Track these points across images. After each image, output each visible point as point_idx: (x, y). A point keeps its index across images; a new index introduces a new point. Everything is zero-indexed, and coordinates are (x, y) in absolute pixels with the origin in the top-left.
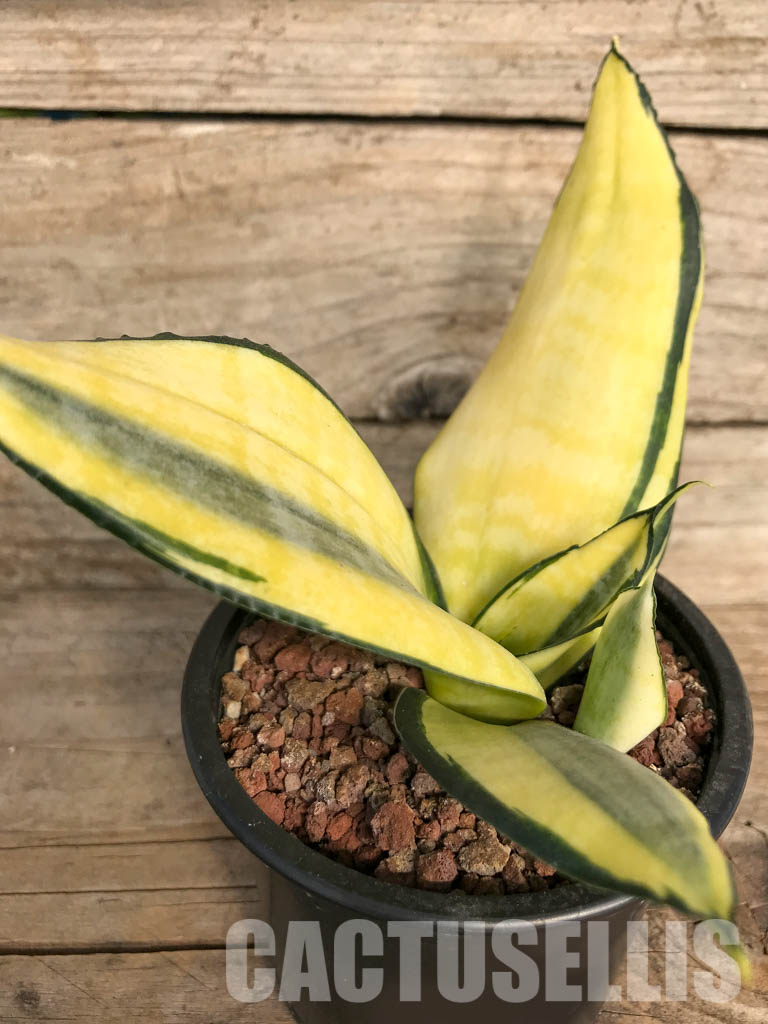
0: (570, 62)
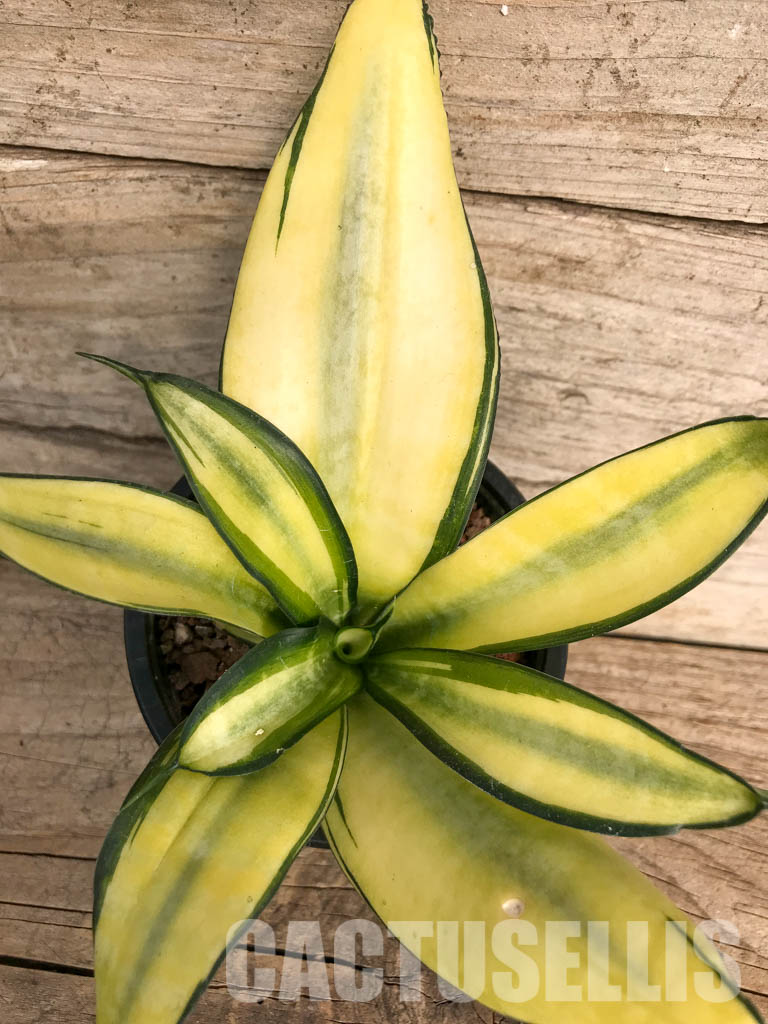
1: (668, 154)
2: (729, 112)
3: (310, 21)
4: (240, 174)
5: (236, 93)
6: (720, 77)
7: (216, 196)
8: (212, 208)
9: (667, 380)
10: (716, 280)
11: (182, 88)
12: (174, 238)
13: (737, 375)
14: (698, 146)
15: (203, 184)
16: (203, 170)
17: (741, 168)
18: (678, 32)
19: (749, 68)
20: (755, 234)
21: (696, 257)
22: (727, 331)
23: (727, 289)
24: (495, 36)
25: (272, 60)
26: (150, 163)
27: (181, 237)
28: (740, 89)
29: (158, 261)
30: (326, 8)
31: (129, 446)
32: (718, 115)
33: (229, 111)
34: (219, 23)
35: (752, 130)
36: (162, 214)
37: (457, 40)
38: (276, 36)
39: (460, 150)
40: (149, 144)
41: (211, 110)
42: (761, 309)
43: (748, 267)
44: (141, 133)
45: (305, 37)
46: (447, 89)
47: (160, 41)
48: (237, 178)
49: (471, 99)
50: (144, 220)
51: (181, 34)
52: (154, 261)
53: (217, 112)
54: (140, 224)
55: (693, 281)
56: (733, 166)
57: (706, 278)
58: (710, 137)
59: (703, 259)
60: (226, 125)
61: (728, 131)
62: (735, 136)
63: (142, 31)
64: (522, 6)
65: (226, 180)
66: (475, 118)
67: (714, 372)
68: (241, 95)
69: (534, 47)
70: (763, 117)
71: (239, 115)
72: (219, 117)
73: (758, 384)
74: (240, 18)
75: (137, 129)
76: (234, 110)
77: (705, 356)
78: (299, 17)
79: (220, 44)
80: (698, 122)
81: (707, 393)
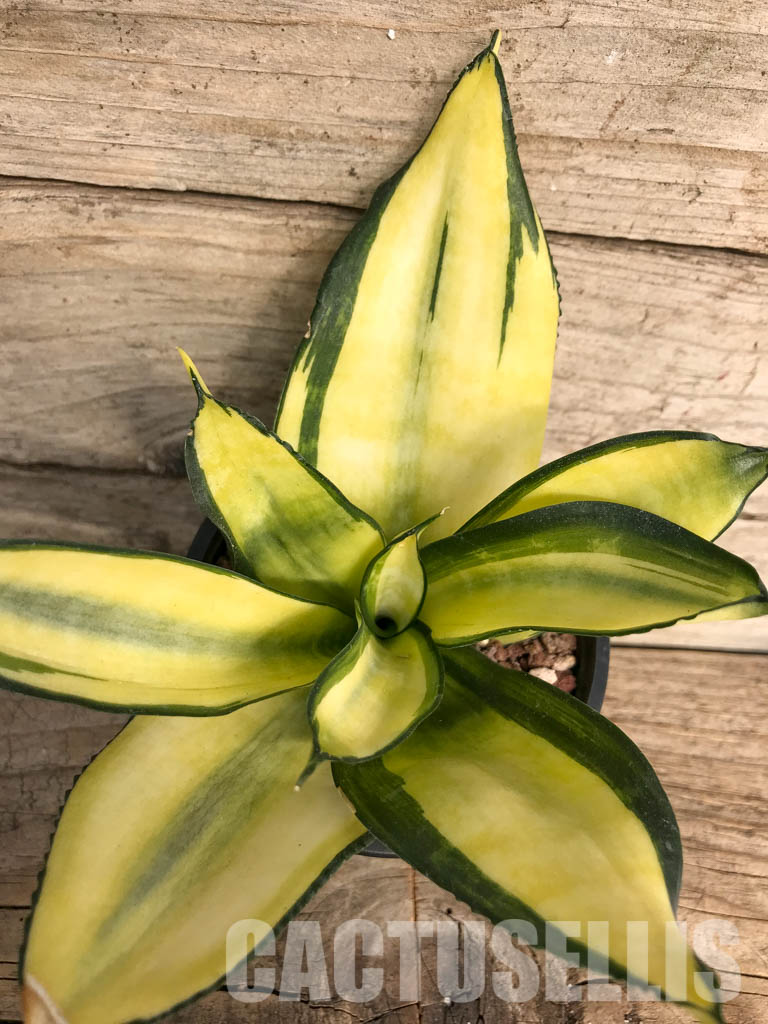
0: (342, 146)
1: (554, 174)
2: (609, 134)
3: (198, 41)
4: (130, 194)
5: (123, 112)
6: (598, 101)
7: (106, 217)
8: (103, 229)
9: (561, 391)
10: (604, 293)
11: (67, 107)
12: (64, 259)
13: (627, 384)
14: (581, 166)
15: (92, 204)
16: (92, 190)
17: (622, 187)
18: (558, 58)
19: (626, 92)
20: (637, 250)
21: (585, 272)
22: (616, 343)
23: (615, 303)
24: (383, 60)
25: (159, 80)
26: (35, 183)
27: (70, 258)
28: (618, 113)
29: (48, 283)
30: (213, 28)
31: (23, 473)
32: (598, 137)
33: (117, 130)
34: (104, 42)
35: (631, 152)
36: (49, 235)
37: (346, 62)
38: (163, 56)
39: (353, 169)
40: (33, 163)
41: (97, 129)
42: (647, 321)
43: (634, 281)
44: (24, 151)
45: (193, 57)
46: (338, 111)
47: (42, 59)
48: (128, 198)
49: (362, 120)
50: (31, 241)
51: (64, 52)
52: (43, 283)
53: (105, 131)
54: (27, 245)
55: (582, 297)
56: (614, 186)
57: (594, 291)
58: (592, 158)
59: (593, 274)
60: (114, 145)
61: (608, 153)
62: (616, 158)
63: (23, 49)
64: (407, 30)
65: (116, 201)
66: (367, 138)
67: (606, 382)
68: (129, 114)
69: (422, 71)
70: (640, 140)
71: (128, 135)
72: (107, 137)
73: (646, 393)
74: (124, 38)
75: (19, 147)
76: (122, 129)
77: (597, 367)
78: (186, 37)
79: (106, 63)
80: (580, 144)
81: (600, 403)
